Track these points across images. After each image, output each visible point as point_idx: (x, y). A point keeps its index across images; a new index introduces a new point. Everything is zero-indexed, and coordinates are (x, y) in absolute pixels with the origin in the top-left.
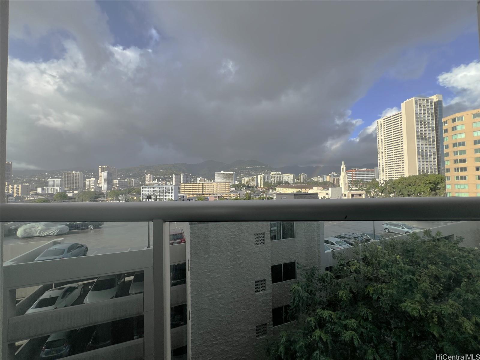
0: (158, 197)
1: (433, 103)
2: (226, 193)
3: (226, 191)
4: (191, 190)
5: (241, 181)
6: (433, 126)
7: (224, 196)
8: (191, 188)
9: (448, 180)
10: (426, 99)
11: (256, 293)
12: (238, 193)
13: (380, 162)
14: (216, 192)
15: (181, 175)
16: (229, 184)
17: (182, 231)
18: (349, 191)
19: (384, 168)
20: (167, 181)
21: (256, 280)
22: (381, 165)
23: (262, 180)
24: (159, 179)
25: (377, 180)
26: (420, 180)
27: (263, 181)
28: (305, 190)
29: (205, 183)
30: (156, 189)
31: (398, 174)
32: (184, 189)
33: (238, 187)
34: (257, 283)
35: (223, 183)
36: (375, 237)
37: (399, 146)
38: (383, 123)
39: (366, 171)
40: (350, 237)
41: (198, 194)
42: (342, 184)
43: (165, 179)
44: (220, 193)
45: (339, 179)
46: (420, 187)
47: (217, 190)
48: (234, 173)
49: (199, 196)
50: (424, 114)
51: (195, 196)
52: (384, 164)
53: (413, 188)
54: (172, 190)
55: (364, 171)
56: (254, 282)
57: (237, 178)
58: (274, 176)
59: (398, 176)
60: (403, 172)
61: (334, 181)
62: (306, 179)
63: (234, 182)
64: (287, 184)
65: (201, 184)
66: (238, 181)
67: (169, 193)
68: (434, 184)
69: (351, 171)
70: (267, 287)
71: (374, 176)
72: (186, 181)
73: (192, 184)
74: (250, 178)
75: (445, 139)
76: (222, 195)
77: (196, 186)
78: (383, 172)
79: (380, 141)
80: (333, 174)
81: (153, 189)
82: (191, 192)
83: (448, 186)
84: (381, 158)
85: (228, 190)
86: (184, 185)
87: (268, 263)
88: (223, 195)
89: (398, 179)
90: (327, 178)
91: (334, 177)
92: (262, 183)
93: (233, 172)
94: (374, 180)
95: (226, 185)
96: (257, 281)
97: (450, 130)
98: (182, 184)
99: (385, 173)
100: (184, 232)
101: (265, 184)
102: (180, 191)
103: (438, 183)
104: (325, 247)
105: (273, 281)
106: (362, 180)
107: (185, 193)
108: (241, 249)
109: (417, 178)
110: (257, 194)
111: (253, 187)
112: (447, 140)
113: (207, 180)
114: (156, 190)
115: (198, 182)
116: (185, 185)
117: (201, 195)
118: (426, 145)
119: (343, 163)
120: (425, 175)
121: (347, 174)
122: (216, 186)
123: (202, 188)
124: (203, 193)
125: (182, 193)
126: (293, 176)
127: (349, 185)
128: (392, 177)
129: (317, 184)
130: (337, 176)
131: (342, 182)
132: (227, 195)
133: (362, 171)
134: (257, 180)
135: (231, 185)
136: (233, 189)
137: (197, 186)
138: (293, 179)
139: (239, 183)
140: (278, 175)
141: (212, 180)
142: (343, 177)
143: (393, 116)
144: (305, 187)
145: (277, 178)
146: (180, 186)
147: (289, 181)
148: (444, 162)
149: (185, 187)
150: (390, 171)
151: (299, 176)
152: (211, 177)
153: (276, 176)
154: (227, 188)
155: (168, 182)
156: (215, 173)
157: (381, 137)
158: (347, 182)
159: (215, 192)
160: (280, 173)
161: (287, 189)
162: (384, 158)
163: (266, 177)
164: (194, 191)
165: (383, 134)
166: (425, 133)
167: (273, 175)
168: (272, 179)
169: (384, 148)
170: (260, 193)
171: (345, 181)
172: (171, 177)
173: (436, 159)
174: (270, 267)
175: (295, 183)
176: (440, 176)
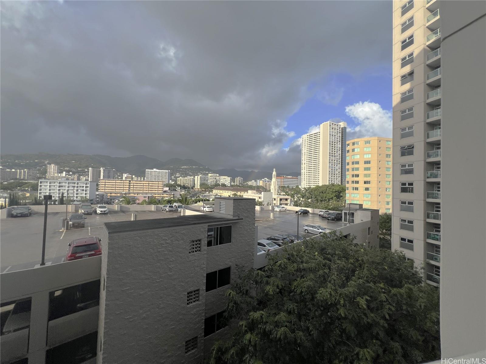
0: (65, 195)
1: (341, 129)
2: (158, 193)
3: (158, 191)
4: (114, 188)
5: (176, 181)
6: (340, 146)
7: (156, 197)
8: (114, 186)
9: (347, 190)
10: (337, 124)
11: (188, 306)
12: (173, 194)
13: (303, 171)
14: (146, 191)
15: (102, 170)
16: (162, 183)
17: (97, 240)
18: (278, 196)
19: (305, 177)
20: (80, 175)
21: (188, 291)
22: (303, 174)
23: (199, 181)
24: (68, 171)
25: (300, 187)
26: (329, 189)
27: (200, 183)
28: (241, 193)
29: (133, 181)
30: (63, 184)
31: (315, 183)
32: (104, 186)
33: (172, 187)
34: (190, 295)
35: (154, 182)
36: (298, 237)
37: (316, 159)
38: (306, 139)
39: (292, 179)
40: (279, 238)
41: (123, 193)
42: (272, 189)
43: (78, 172)
44: (150, 193)
45: (270, 184)
46: (329, 194)
47: (147, 189)
48: (169, 172)
49: (124, 195)
50: (335, 136)
51: (119, 195)
52: (306, 174)
53: (325, 195)
54: (86, 187)
55: (290, 178)
56: (187, 293)
57: (172, 177)
58: (211, 178)
59: (315, 185)
60: (318, 182)
61: (266, 186)
62: (242, 183)
63: (169, 181)
64: (224, 187)
65: (128, 182)
66: (173, 181)
67: (83, 190)
68: (338, 192)
69: (280, 177)
70: (201, 298)
71: (297, 184)
72: (108, 176)
73: (116, 180)
74: (186, 178)
75: (347, 158)
76: (153, 195)
77: (121, 184)
78: (304, 180)
79: (304, 154)
80: (265, 179)
81: (58, 185)
82: (114, 191)
83: (347, 195)
84: (303, 168)
85: (160, 189)
86: (104, 181)
87: (202, 272)
88: (155, 195)
89: (314, 187)
90: (260, 183)
91: (266, 183)
92: (199, 184)
93: (167, 171)
94: (297, 187)
95: (158, 184)
96: (190, 292)
97: (351, 151)
98: (102, 180)
99: (305, 181)
100: (100, 240)
101: (201, 185)
102: (99, 188)
103: (341, 192)
104: (258, 249)
105: (207, 290)
106: (289, 186)
107: (106, 190)
108: (173, 258)
109: (327, 187)
110: (193, 195)
111: (189, 188)
112: (348, 159)
113: (135, 177)
114: (62, 186)
115: (124, 179)
116: (107, 181)
117: (127, 194)
118: (334, 161)
119: (274, 170)
120: (333, 185)
121: (277, 180)
122: (146, 185)
123: (128, 186)
124: (129, 192)
125: (101, 191)
126: (230, 178)
127: (278, 190)
128: (311, 185)
129: (251, 188)
130: (268, 181)
131: (272, 187)
132: (159, 195)
133: (288, 178)
134: (194, 180)
135: (165, 185)
136: (167, 189)
137: (123, 184)
138: (230, 182)
139: (174, 182)
140: (216, 177)
141: (142, 178)
142: (274, 184)
143: (314, 134)
144: (241, 190)
145: (214, 180)
146: (100, 182)
147: (225, 184)
148: (345, 175)
149: (106, 183)
150: (309, 180)
151: (236, 179)
152: (141, 174)
153: (213, 178)
154: (159, 187)
155: (81, 177)
156: (147, 170)
157: (304, 150)
158: (277, 187)
159: (144, 191)
160: (218, 175)
161: (224, 191)
162: (306, 168)
163: (203, 178)
164: (117, 190)
165: (306, 148)
166: (335, 152)
167: (210, 176)
168: (209, 180)
169: (306, 161)
170: (196, 194)
171: (275, 187)
172: (86, 170)
173: (340, 173)
174: (205, 275)
175: (232, 186)
176: (342, 186)
